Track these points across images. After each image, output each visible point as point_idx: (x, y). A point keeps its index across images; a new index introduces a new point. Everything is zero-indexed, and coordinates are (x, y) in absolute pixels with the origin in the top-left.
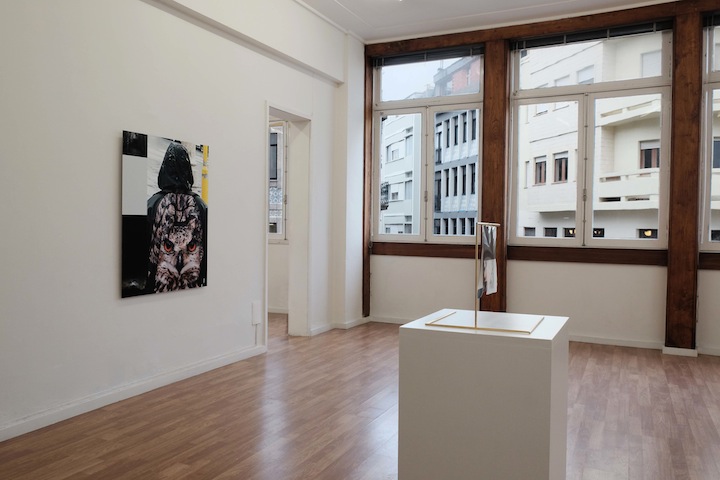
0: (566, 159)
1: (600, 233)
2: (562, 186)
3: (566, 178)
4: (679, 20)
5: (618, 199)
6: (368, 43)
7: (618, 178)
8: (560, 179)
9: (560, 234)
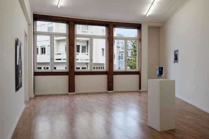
0: (45, 48)
1: (55, 68)
2: (43, 55)
3: (45, 53)
4: (110, 25)
5: (61, 59)
6: (34, 13)
7: (60, 54)
8: (43, 53)
9: (43, 69)
